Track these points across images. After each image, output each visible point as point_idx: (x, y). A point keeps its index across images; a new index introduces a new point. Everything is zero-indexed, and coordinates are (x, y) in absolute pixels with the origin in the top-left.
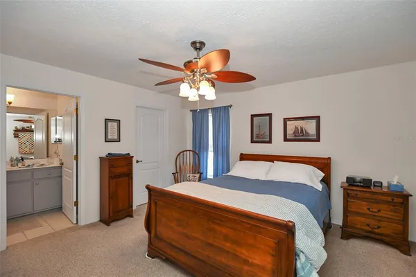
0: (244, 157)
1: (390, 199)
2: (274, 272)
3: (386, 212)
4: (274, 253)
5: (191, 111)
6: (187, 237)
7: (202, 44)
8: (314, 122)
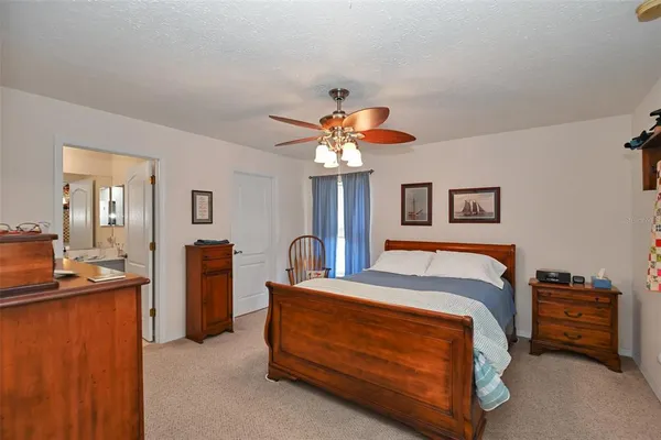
0: (391, 245)
1: (593, 299)
2: (447, 380)
3: (588, 316)
4: (446, 357)
5: (310, 178)
6: (328, 347)
7: (345, 93)
8: (492, 196)
